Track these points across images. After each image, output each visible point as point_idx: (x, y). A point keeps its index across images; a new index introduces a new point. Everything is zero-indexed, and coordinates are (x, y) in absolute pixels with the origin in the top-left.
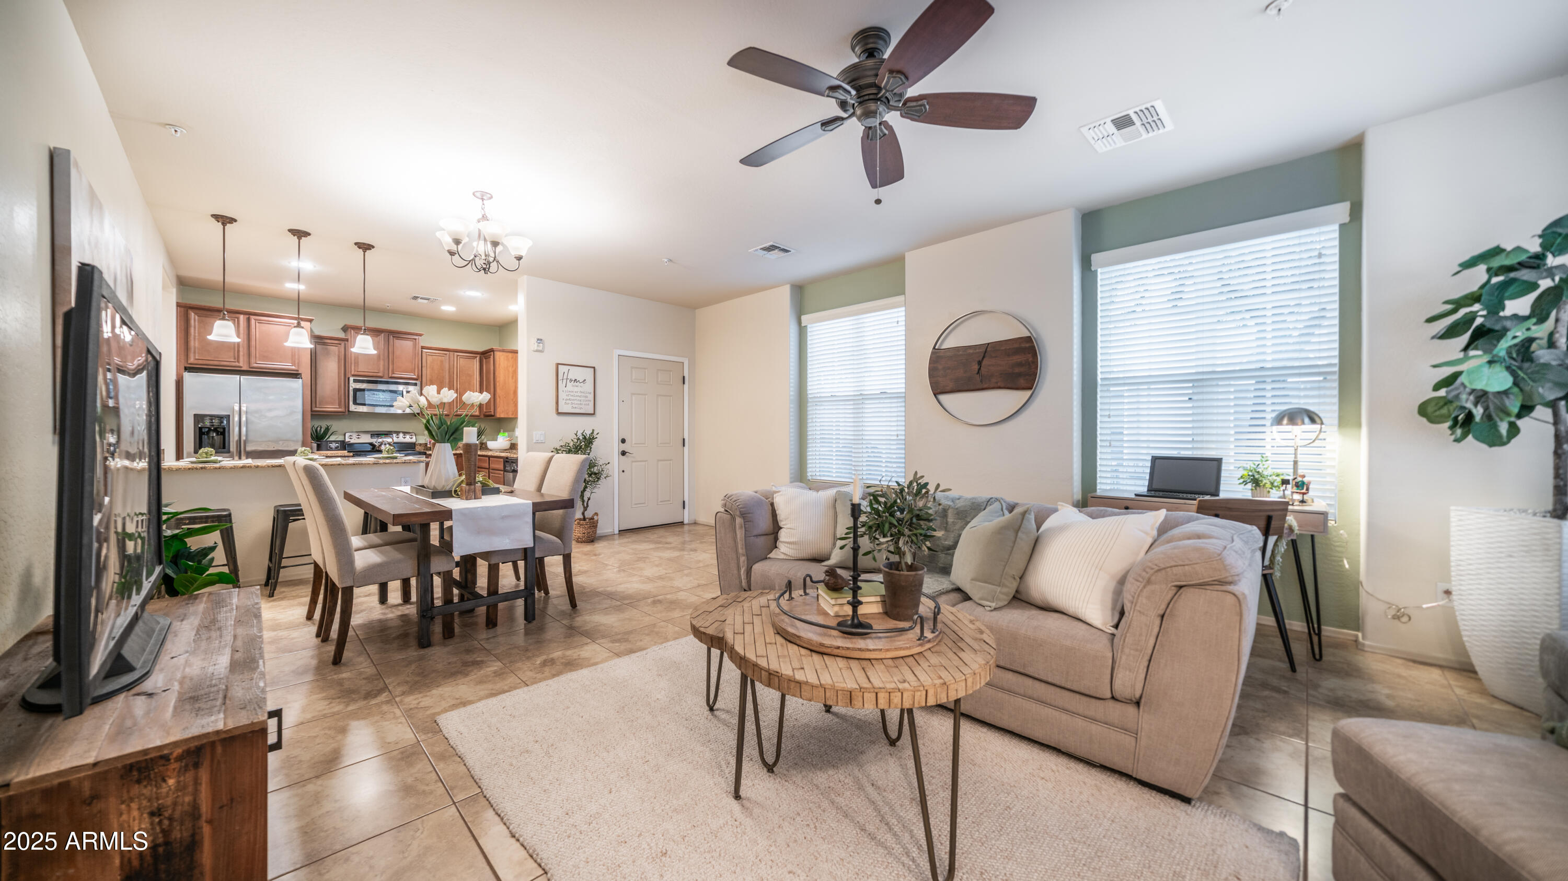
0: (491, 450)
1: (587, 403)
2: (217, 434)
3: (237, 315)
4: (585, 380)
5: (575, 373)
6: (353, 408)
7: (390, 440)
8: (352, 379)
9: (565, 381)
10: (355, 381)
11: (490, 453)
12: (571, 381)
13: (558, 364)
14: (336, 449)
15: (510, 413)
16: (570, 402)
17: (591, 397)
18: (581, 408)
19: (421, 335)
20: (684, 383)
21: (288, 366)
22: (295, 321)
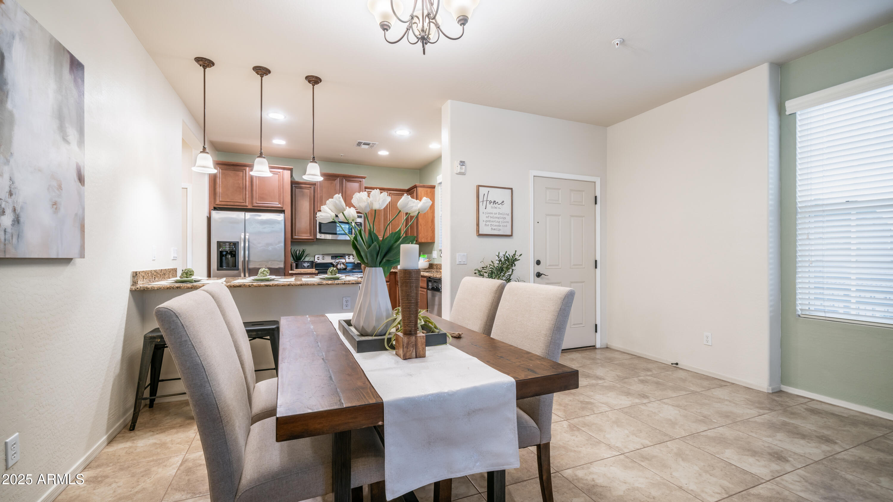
1: (505, 224)
2: (231, 257)
3: (245, 168)
4: (503, 202)
5: (495, 195)
6: (319, 236)
7: (343, 261)
9: (485, 202)
12: (490, 202)
13: (479, 186)
14: (308, 267)
15: (429, 238)
16: (490, 223)
17: (509, 218)
18: (499, 230)
19: (364, 178)
20: (596, 203)
21: (276, 204)
22: (281, 170)
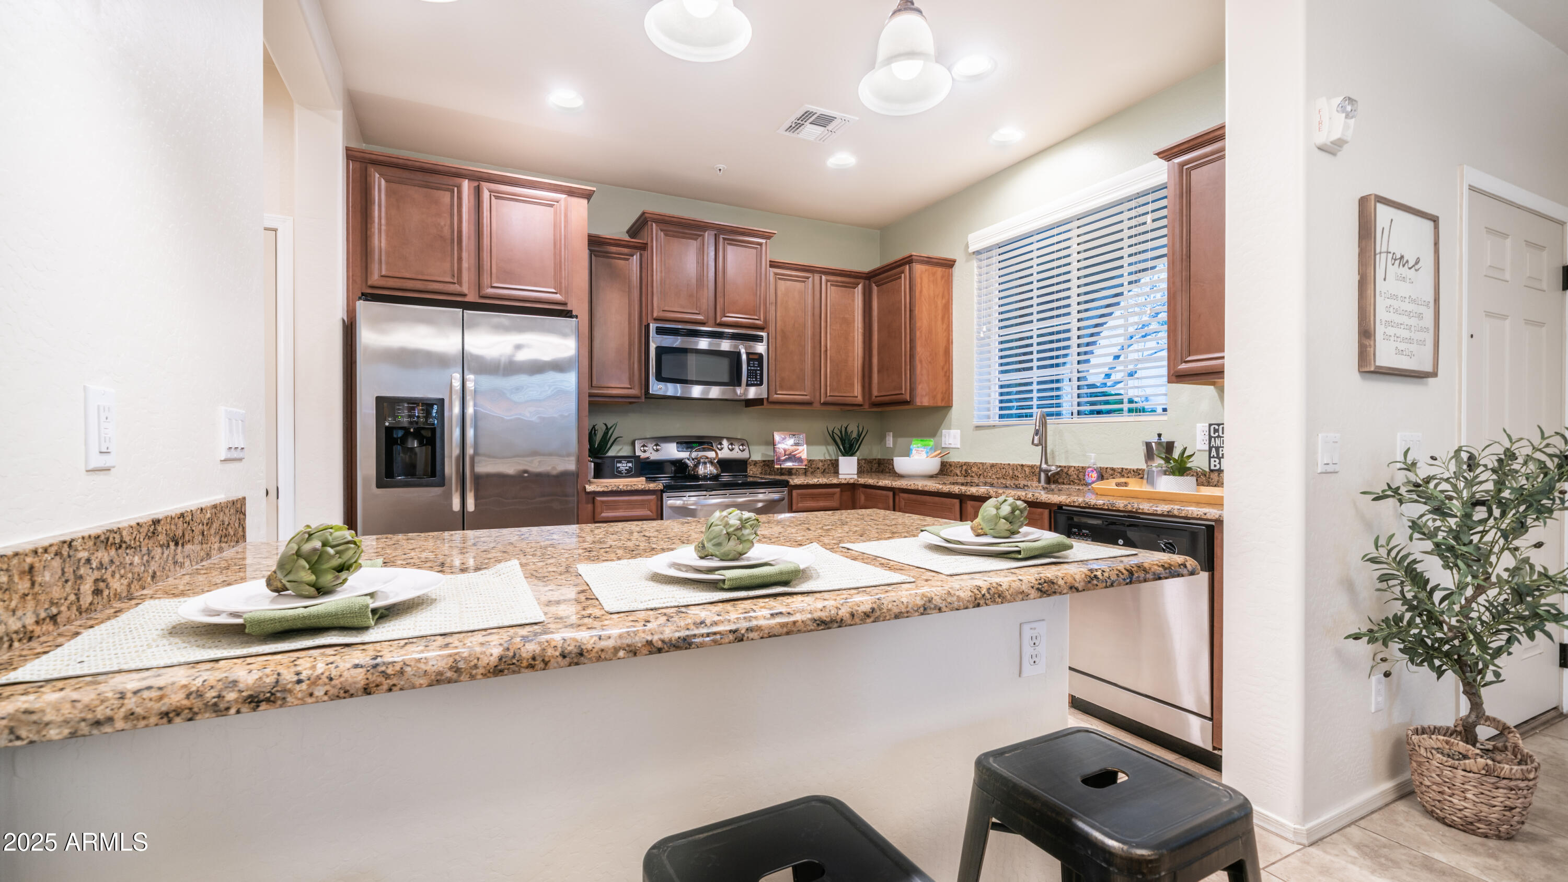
0: (901, 476)
1: (1422, 336)
2: (421, 444)
3: (458, 180)
4: (1418, 260)
6: (657, 388)
7: (711, 454)
8: (653, 327)
9: (1383, 257)
10: (660, 331)
11: (897, 484)
12: (1394, 258)
14: (629, 474)
15: (939, 396)
16: (1392, 331)
18: (1412, 355)
19: (768, 236)
20: (1564, 287)
21: (545, 292)
22: (563, 196)
